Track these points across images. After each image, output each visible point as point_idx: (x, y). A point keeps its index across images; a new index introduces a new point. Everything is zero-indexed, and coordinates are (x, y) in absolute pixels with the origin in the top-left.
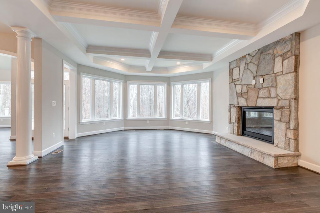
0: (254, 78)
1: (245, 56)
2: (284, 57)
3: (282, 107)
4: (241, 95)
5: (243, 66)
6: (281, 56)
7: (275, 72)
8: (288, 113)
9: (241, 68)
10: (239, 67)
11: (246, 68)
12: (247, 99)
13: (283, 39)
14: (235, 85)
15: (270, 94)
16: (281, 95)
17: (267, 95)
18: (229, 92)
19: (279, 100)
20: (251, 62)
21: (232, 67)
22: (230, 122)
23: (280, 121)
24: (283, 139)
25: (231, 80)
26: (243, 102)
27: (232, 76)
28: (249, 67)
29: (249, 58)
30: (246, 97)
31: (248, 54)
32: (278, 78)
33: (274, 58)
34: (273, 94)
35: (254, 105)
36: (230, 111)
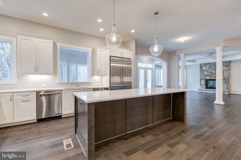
0: (214, 71)
1: (209, 63)
4: (208, 75)
5: (208, 66)
6: (225, 66)
9: (207, 66)
10: (206, 66)
11: (210, 67)
12: (210, 77)
13: (226, 62)
14: (204, 72)
18: (200, 74)
19: (224, 78)
20: (212, 65)
21: (201, 65)
22: (201, 85)
25: (201, 70)
26: (208, 78)
27: (202, 69)
28: (212, 67)
29: (211, 64)
30: (210, 76)
31: (211, 63)
35: (214, 79)
36: (200, 81)
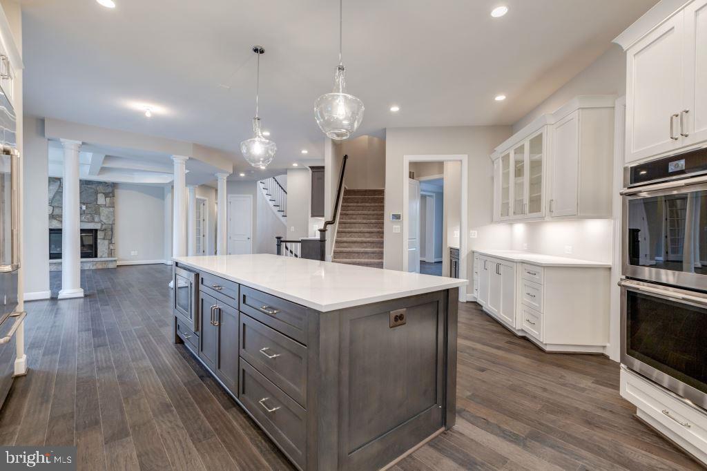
2: (106, 195)
3: (105, 229)
6: (104, 193)
7: (98, 203)
8: (110, 233)
15: (93, 219)
16: (104, 221)
17: (90, 220)
19: (101, 224)
23: (104, 239)
24: (107, 251)
32: (101, 209)
33: (96, 193)
34: (96, 219)
